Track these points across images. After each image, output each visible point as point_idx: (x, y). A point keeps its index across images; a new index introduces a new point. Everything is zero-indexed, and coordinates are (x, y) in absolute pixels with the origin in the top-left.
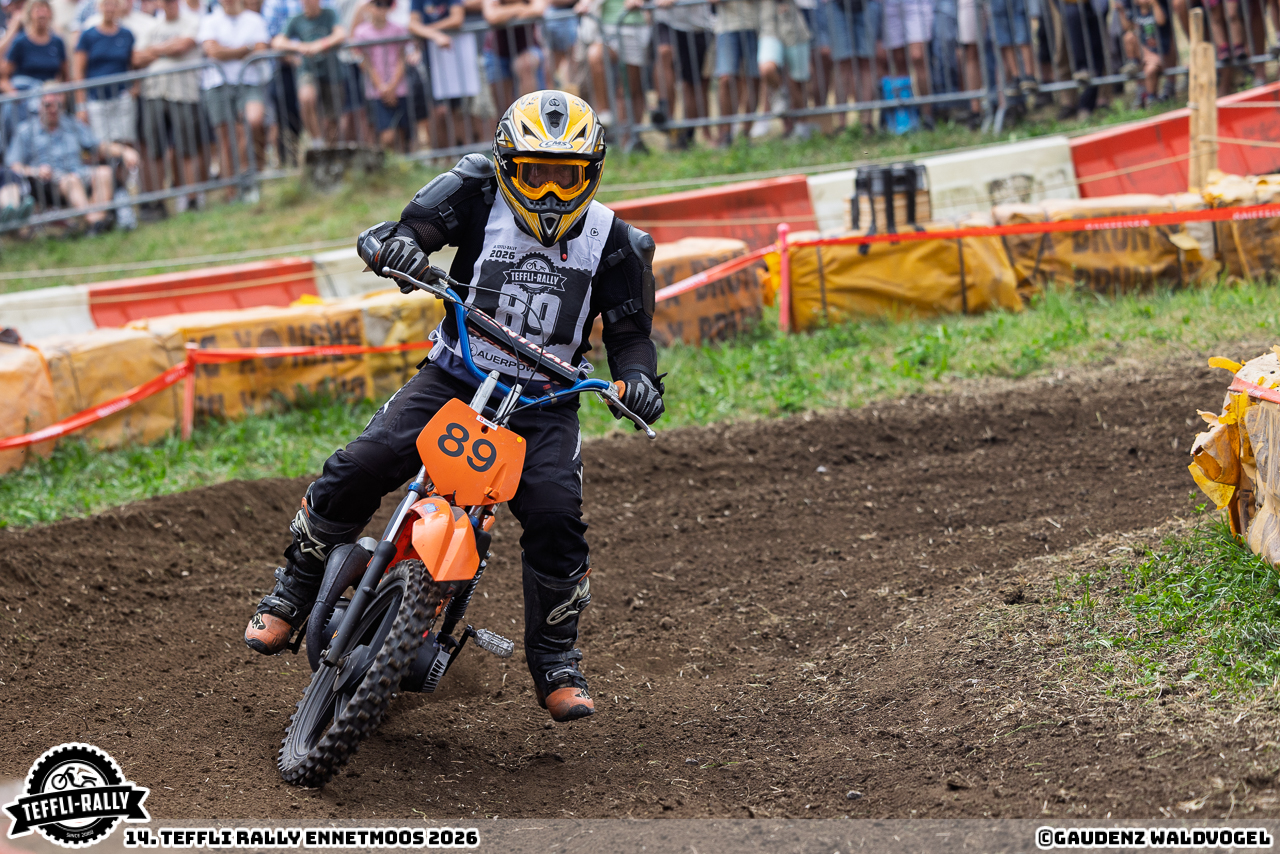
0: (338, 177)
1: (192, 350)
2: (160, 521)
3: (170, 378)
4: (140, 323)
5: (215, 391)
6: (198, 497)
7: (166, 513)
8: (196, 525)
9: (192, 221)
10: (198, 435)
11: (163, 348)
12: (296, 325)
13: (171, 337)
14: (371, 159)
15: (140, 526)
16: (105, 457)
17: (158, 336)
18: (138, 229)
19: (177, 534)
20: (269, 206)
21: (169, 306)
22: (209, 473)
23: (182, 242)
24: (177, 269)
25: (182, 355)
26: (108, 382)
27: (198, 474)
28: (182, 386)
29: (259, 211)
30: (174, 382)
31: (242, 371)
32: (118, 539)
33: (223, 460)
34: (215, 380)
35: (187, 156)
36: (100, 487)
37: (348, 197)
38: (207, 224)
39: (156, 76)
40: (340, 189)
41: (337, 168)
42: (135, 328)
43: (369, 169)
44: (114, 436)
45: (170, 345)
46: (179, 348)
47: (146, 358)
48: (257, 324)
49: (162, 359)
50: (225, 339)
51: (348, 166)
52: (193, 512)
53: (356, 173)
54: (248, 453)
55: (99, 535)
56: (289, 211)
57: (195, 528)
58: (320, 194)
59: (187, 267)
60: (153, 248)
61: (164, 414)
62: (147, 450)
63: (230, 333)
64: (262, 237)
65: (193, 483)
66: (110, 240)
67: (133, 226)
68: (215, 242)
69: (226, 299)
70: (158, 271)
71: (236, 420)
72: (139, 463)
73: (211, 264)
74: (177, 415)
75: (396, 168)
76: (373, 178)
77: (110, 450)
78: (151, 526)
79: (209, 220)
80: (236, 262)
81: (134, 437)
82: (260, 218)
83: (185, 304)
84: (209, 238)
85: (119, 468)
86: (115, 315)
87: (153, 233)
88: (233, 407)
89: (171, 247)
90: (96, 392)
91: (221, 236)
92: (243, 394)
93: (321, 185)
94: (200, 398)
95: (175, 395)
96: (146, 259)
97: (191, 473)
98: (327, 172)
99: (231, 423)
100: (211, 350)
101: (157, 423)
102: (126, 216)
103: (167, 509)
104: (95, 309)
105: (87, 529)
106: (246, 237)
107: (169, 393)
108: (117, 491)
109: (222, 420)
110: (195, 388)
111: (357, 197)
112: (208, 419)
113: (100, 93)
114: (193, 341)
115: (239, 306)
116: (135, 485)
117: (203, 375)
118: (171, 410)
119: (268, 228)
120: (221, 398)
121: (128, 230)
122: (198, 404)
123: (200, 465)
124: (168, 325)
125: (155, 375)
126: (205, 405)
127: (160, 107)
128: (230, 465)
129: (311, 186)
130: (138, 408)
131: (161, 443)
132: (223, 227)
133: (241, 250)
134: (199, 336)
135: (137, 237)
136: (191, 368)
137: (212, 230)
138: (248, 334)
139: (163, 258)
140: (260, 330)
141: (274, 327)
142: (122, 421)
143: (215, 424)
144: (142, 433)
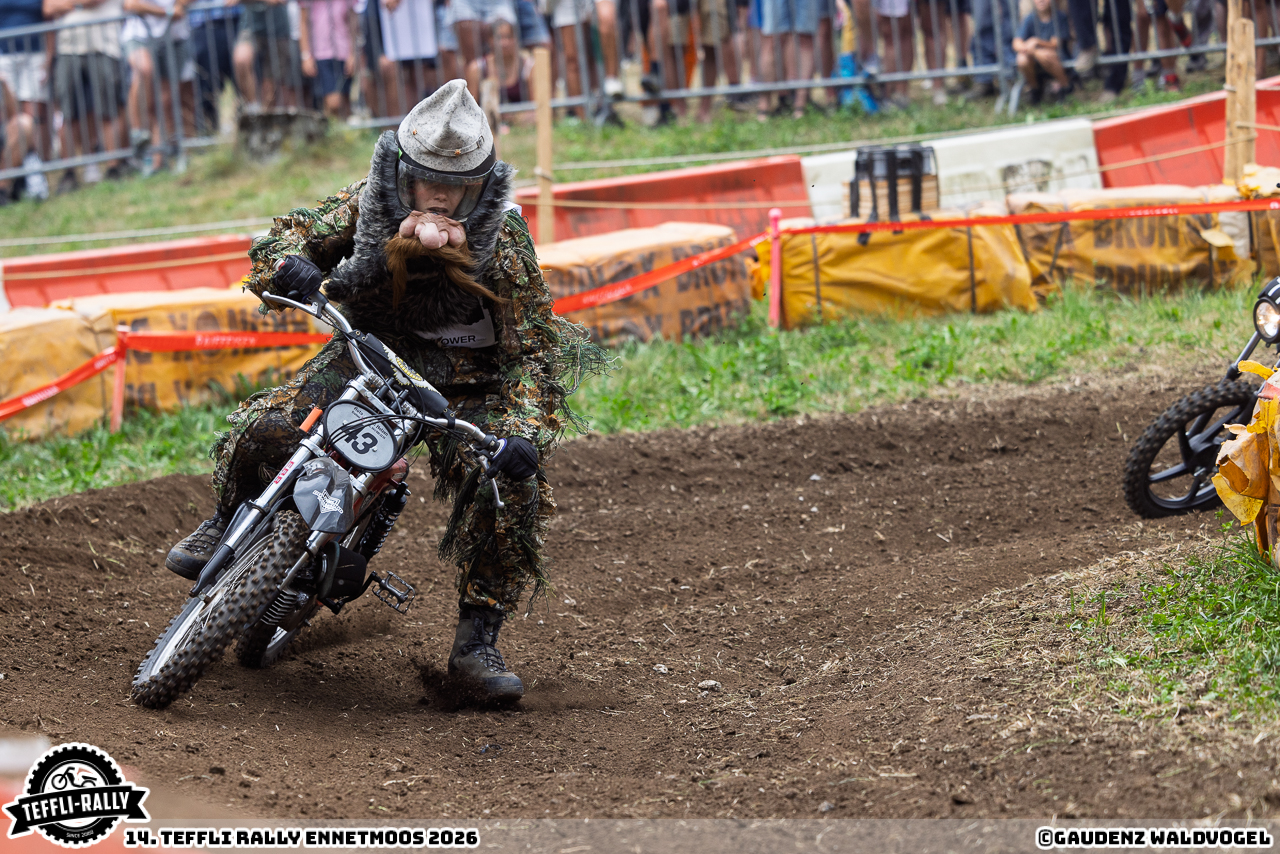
0: (275, 146)
1: (124, 333)
2: (97, 516)
3: (99, 365)
4: (66, 303)
5: (147, 380)
6: (138, 492)
7: (103, 508)
8: (136, 521)
9: (111, 191)
10: (128, 427)
11: (91, 330)
12: (237, 308)
13: (100, 318)
14: (312, 127)
15: (76, 521)
16: (27, 448)
17: (86, 318)
18: (48, 199)
19: (115, 531)
20: (198, 177)
21: (92, 285)
22: (143, 468)
23: (101, 215)
24: (96, 244)
25: (112, 339)
26: (30, 367)
27: (131, 468)
28: (111, 373)
29: (187, 182)
30: (104, 368)
31: (176, 358)
32: (51, 534)
33: (158, 455)
34: (147, 367)
35: (107, 119)
36: (24, 480)
37: (287, 168)
38: (128, 196)
39: (72, 27)
40: (278, 160)
41: (274, 135)
42: (60, 308)
43: (310, 138)
44: (35, 426)
45: (97, 327)
46: (108, 331)
47: (72, 341)
48: (194, 307)
49: (89, 342)
50: (159, 322)
51: (287, 134)
52: (132, 506)
53: (297, 141)
54: (186, 448)
55: (31, 530)
56: (220, 183)
57: (135, 525)
58: (256, 165)
59: (107, 243)
60: (68, 220)
61: (90, 402)
62: (74, 442)
63: (164, 315)
64: (190, 210)
65: (127, 477)
66: (19, 209)
67: (44, 195)
68: (137, 216)
69: (155, 279)
70: (74, 246)
71: (171, 412)
72: (64, 455)
73: (134, 240)
74: (104, 403)
75: (340, 137)
76: (315, 148)
77: (32, 441)
78: (87, 521)
79: (130, 189)
80: (161, 238)
81: (58, 428)
82: (187, 190)
83: (109, 284)
84: (130, 211)
85: (44, 461)
86: (32, 293)
87: (68, 204)
88: (165, 397)
89: (89, 221)
90: (17, 378)
91: (143, 209)
92: (177, 383)
93: (257, 155)
94: (130, 387)
95: (103, 382)
96: (60, 233)
97: (124, 467)
98: (264, 140)
99: (165, 415)
100: (141, 332)
101: (84, 413)
102: (36, 185)
103: (104, 504)
104: (9, 286)
105: (17, 523)
106: (172, 211)
107: (96, 380)
108: (43, 486)
109: (155, 411)
110: (127, 376)
111: (297, 169)
112: (137, 408)
113: (11, 45)
114: (123, 323)
115: (169, 287)
116: (63, 478)
117: (133, 361)
118: (98, 398)
119: (197, 202)
120: (153, 386)
121: (38, 200)
122: (127, 393)
123: (133, 459)
124: (95, 305)
125: (84, 361)
126: (136, 395)
127: (77, 64)
128: (165, 460)
129: (245, 156)
130: (65, 395)
131: (88, 435)
132: (148, 200)
133: (167, 225)
134: (129, 318)
135: (50, 208)
136: (121, 352)
137: (134, 203)
138: (184, 317)
139: (80, 232)
140: (197, 313)
141: (212, 310)
142: (46, 410)
143: (146, 415)
144: (67, 424)
